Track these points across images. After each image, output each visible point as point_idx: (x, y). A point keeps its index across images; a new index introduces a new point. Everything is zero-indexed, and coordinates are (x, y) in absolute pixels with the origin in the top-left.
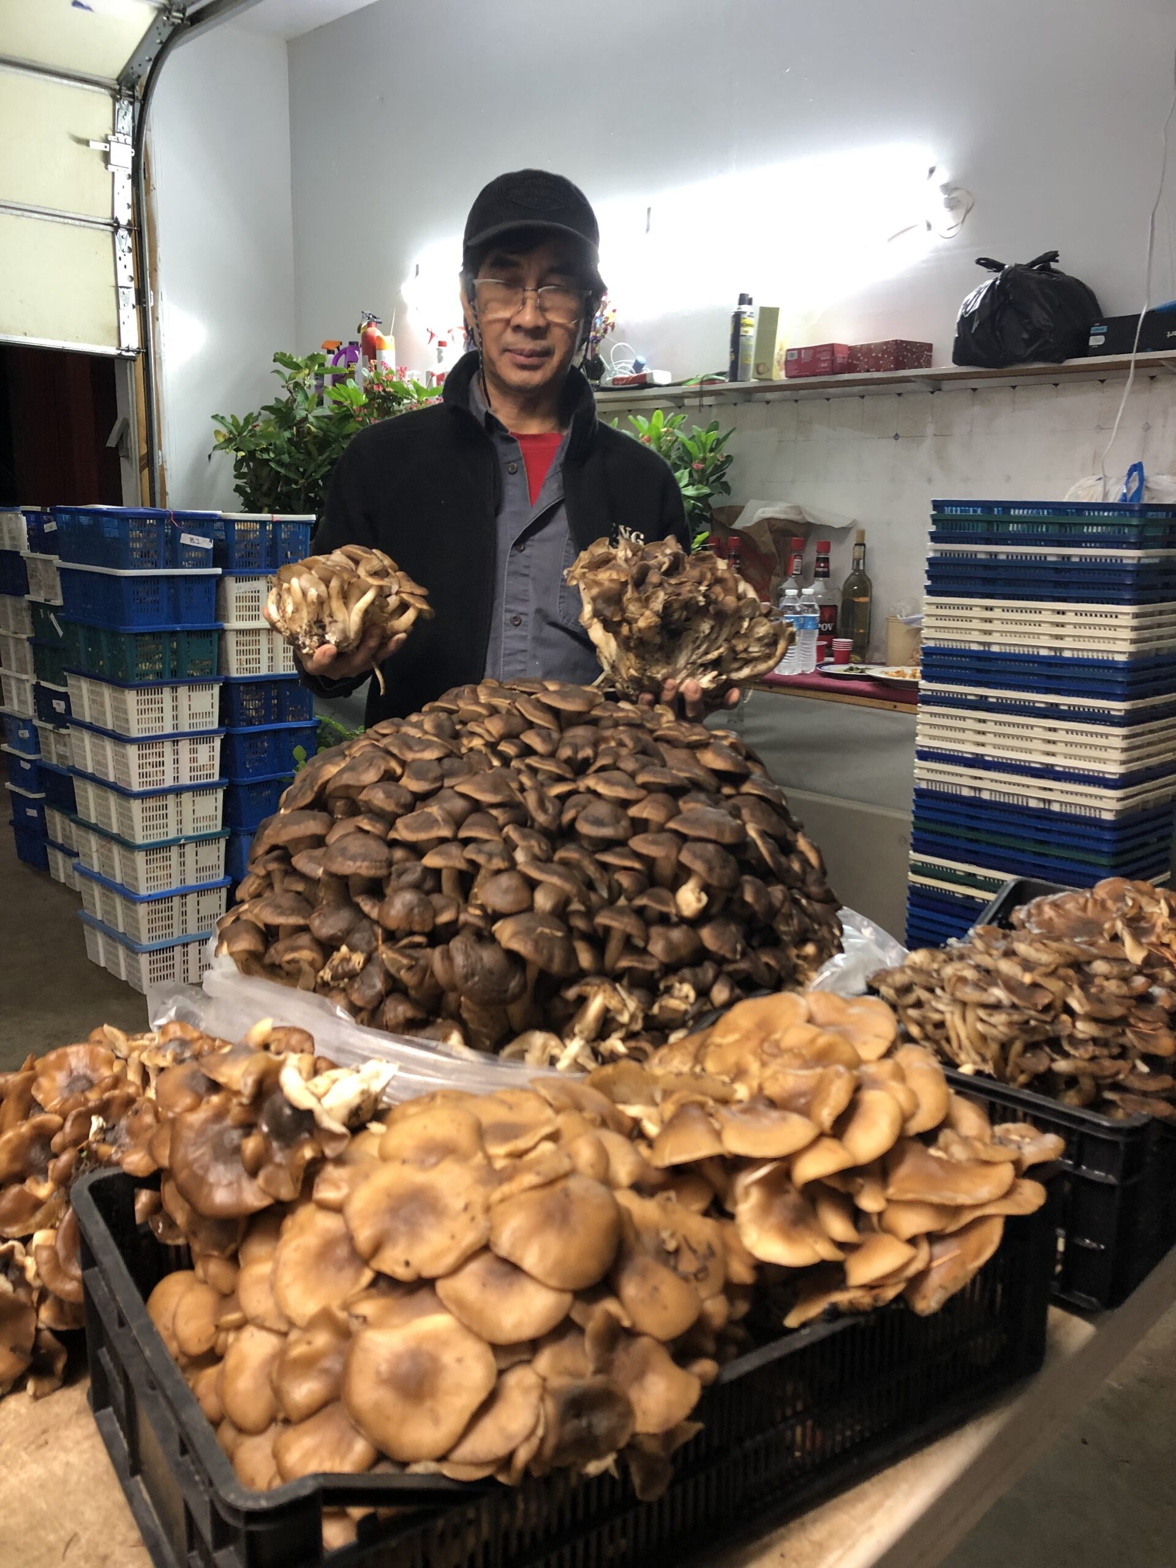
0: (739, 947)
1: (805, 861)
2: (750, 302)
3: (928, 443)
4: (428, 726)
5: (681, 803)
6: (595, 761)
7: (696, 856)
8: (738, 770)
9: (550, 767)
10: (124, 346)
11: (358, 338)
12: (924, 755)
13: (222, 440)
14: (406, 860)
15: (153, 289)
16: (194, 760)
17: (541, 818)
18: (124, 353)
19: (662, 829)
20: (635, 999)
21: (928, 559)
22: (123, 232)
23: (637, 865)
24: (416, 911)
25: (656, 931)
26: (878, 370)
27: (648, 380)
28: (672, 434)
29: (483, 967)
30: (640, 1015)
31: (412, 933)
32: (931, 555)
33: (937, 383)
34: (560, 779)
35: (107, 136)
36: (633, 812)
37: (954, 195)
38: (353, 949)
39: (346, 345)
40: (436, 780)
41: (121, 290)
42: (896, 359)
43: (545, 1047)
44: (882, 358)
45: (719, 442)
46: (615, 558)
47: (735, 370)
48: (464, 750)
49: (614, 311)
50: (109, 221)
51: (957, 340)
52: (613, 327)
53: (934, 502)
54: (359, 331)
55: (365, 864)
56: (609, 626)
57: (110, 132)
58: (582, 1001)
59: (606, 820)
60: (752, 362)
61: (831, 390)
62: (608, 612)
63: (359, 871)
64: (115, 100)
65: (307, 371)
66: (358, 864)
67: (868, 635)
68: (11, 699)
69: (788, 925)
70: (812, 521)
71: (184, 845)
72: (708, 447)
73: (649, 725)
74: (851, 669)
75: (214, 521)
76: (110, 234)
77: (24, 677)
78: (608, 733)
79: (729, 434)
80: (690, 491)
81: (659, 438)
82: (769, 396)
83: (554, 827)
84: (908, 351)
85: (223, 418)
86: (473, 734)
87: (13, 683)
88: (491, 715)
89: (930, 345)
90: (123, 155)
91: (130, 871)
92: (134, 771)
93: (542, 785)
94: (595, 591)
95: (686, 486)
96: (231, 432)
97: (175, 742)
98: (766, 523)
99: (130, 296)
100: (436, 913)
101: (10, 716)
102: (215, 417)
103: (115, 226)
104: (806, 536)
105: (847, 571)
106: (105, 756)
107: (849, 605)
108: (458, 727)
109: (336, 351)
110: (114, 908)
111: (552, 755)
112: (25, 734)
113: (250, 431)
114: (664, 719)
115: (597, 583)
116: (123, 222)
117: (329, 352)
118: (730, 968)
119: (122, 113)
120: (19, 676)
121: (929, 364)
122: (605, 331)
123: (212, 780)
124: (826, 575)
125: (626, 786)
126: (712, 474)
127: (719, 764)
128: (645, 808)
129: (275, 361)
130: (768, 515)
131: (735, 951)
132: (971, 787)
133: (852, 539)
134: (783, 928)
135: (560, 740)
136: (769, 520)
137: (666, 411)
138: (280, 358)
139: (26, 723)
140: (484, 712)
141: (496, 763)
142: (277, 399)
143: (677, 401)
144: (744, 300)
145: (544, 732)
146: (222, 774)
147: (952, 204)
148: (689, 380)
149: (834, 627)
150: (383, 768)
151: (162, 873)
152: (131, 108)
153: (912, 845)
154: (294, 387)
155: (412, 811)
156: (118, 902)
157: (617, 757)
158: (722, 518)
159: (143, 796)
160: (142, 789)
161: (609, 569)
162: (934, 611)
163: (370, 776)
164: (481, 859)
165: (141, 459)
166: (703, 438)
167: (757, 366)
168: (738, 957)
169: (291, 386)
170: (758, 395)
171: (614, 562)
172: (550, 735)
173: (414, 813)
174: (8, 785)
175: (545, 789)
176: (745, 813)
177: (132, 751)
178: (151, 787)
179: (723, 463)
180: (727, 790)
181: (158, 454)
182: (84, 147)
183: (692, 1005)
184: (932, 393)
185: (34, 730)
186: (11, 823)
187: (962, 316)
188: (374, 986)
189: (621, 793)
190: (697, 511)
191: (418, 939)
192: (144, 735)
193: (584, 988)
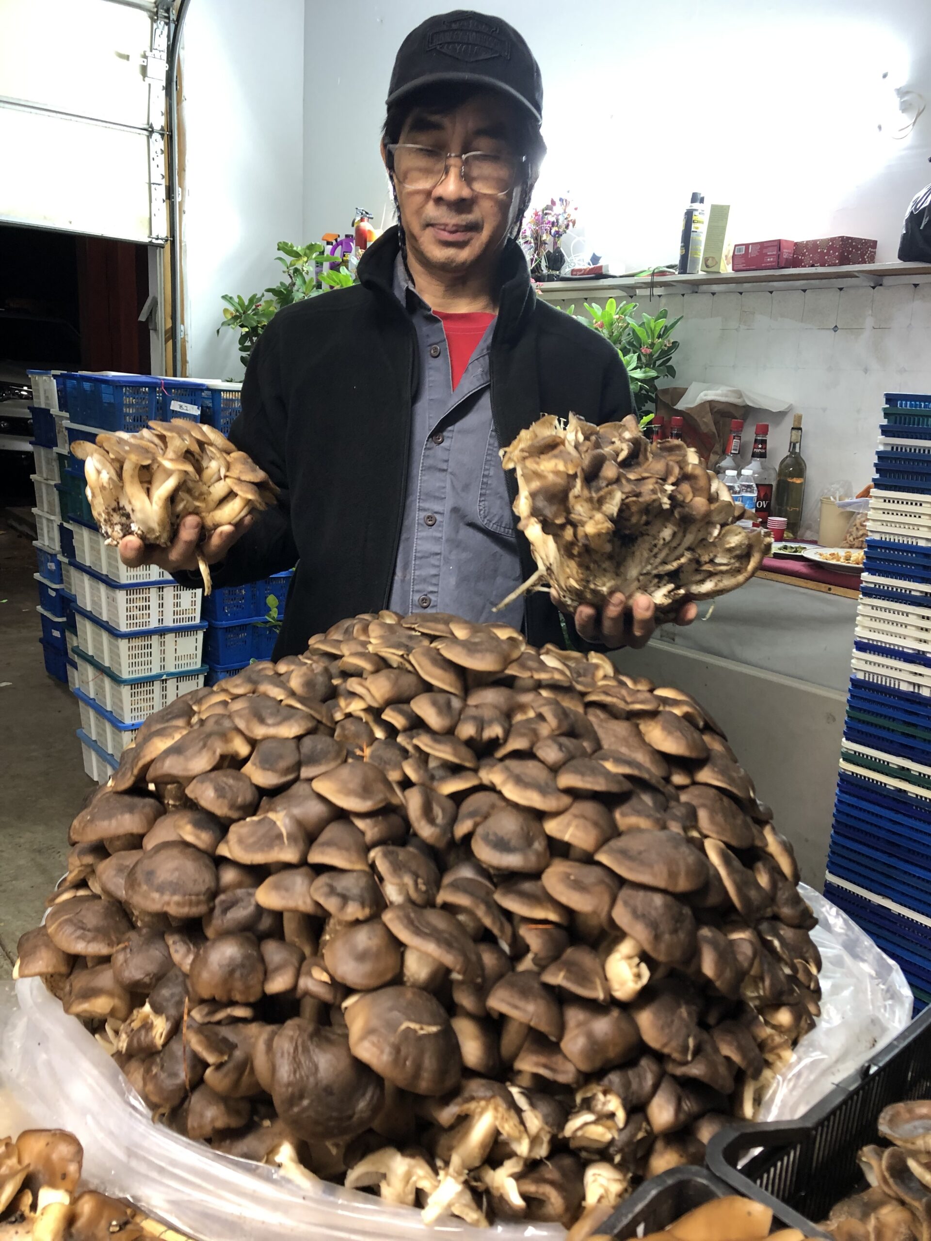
0: (691, 1042)
1: (775, 871)
2: (702, 201)
3: (867, 334)
4: (295, 683)
5: (617, 815)
6: (506, 740)
7: (636, 915)
8: (694, 755)
9: (443, 752)
10: (154, 235)
11: (352, 232)
12: (862, 646)
13: (230, 317)
14: (239, 885)
15: (180, 186)
16: (177, 605)
17: (426, 831)
18: (154, 241)
19: (588, 859)
20: (540, 1116)
21: (878, 453)
22: (156, 136)
23: (553, 916)
24: (237, 974)
25: (574, 1016)
26: (822, 265)
27: (604, 271)
28: (624, 320)
29: (317, 1084)
30: (546, 1138)
31: (232, 1003)
32: (881, 448)
33: (879, 278)
34: (455, 770)
35: (145, 52)
36: (552, 827)
37: (905, 98)
38: (158, 1010)
39: (342, 237)
40: (287, 771)
41: (153, 187)
42: (842, 254)
43: (408, 1176)
44: (828, 254)
45: (667, 329)
46: (563, 443)
47: (684, 265)
48: (338, 716)
49: (576, 209)
50: (146, 127)
51: (904, 237)
52: (574, 223)
53: (887, 395)
54: (353, 225)
55: (176, 898)
56: (547, 527)
57: (148, 49)
58: (464, 1121)
59: (514, 843)
60: (701, 256)
61: (775, 284)
62: (549, 512)
63: (166, 909)
64: (153, 21)
65: (305, 259)
66: (166, 898)
67: (799, 514)
68: (43, 535)
69: (757, 989)
70: (750, 404)
71: (166, 680)
72: (656, 335)
73: (579, 687)
74: (785, 548)
75: (202, 390)
76: (145, 138)
77: (52, 518)
78: (526, 698)
79: (676, 323)
80: (638, 374)
81: (611, 324)
82: (715, 288)
83: (441, 844)
84: (856, 247)
85: (231, 298)
86: (353, 695)
87: (45, 522)
88: (377, 671)
89: (875, 242)
90: (159, 68)
91: (116, 701)
92: (122, 614)
93: (432, 778)
94: (536, 484)
95: (635, 368)
96: (237, 311)
97: (161, 589)
98: (707, 405)
99: (160, 192)
100: (266, 975)
101: (41, 550)
102: (224, 297)
103: (150, 131)
104: (744, 418)
105: (784, 452)
106: (99, 597)
107: (784, 486)
108: (335, 682)
109: (334, 243)
110: (105, 731)
111: (450, 732)
112: (52, 566)
113: (254, 310)
114: (600, 673)
115: (538, 475)
116: (157, 127)
117: (328, 243)
118: (679, 1071)
119: (158, 32)
120: (48, 516)
121: (872, 260)
122: (567, 227)
123: (193, 622)
124: (763, 455)
125: (543, 790)
126: (658, 358)
127: (670, 745)
128: (568, 825)
129: (279, 249)
130: (710, 398)
131: (685, 1049)
132: (910, 683)
133: (788, 423)
134: (750, 994)
135: (461, 712)
136: (711, 403)
137: (618, 299)
138: (283, 247)
139: (53, 556)
140: (366, 665)
141: (379, 734)
142: (282, 283)
143: (630, 291)
144: (695, 198)
145: (441, 698)
146: (203, 617)
147: (905, 108)
148: (641, 272)
149: (768, 505)
150: (219, 752)
151: (146, 704)
152: (166, 27)
153: (845, 733)
154: (294, 272)
155: (254, 814)
156: (108, 727)
157: (535, 737)
158: (666, 399)
159: (130, 636)
160: (129, 630)
161: (556, 457)
162: (882, 505)
163: (201, 763)
164: (331, 904)
165: (166, 332)
166: (652, 325)
167: (706, 260)
168: (689, 1058)
169: (291, 272)
170: (704, 288)
171: (561, 447)
172: (449, 704)
173: (255, 818)
174: (39, 608)
175: (435, 784)
176: (703, 815)
177: (121, 595)
178: (138, 628)
179: (670, 349)
180: (678, 779)
181: (180, 328)
182: (125, 61)
183: (620, 1130)
184: (874, 288)
185: (59, 564)
186: (41, 640)
187: (912, 212)
188: (174, 1075)
189: (533, 799)
190: (644, 392)
191: (240, 1012)
192: (132, 581)
193: (466, 1106)
